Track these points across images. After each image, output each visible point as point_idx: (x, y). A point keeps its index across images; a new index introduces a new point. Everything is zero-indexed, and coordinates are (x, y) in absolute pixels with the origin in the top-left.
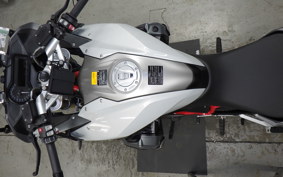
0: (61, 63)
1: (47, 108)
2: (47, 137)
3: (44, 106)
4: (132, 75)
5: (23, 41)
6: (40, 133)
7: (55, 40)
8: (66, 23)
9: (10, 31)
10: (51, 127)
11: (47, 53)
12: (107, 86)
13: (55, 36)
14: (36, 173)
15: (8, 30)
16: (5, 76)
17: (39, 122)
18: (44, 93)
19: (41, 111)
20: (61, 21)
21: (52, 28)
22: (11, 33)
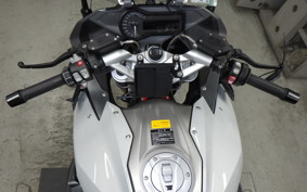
0: (179, 74)
1: (113, 66)
2: (71, 74)
3: (115, 61)
4: (170, 188)
5: (202, 24)
6: (76, 63)
7: (209, 61)
8: (236, 71)
9: (214, 8)
10: (86, 76)
11: (190, 53)
12: (150, 147)
13: (214, 59)
14: (22, 65)
15: (215, 4)
16: (155, 5)
17: (92, 59)
18: (134, 58)
19: (107, 59)
20: (238, 64)
21: (226, 53)
22: (212, 8)
